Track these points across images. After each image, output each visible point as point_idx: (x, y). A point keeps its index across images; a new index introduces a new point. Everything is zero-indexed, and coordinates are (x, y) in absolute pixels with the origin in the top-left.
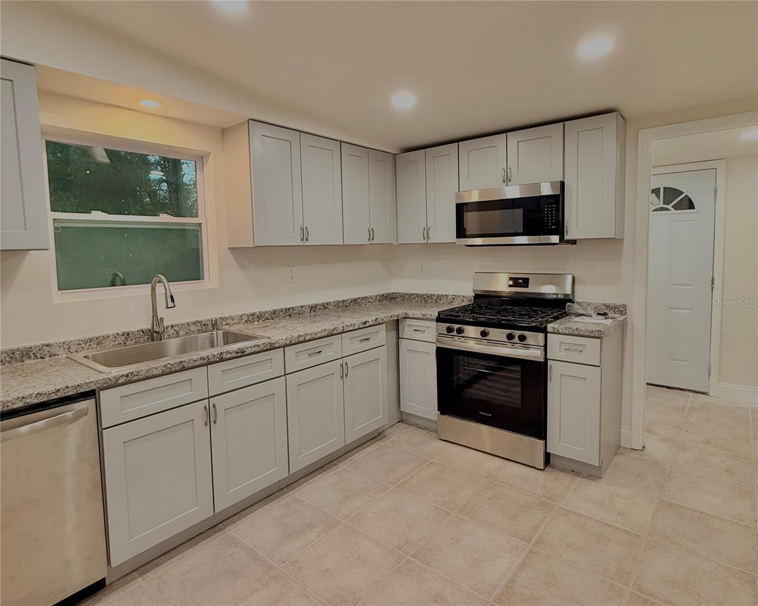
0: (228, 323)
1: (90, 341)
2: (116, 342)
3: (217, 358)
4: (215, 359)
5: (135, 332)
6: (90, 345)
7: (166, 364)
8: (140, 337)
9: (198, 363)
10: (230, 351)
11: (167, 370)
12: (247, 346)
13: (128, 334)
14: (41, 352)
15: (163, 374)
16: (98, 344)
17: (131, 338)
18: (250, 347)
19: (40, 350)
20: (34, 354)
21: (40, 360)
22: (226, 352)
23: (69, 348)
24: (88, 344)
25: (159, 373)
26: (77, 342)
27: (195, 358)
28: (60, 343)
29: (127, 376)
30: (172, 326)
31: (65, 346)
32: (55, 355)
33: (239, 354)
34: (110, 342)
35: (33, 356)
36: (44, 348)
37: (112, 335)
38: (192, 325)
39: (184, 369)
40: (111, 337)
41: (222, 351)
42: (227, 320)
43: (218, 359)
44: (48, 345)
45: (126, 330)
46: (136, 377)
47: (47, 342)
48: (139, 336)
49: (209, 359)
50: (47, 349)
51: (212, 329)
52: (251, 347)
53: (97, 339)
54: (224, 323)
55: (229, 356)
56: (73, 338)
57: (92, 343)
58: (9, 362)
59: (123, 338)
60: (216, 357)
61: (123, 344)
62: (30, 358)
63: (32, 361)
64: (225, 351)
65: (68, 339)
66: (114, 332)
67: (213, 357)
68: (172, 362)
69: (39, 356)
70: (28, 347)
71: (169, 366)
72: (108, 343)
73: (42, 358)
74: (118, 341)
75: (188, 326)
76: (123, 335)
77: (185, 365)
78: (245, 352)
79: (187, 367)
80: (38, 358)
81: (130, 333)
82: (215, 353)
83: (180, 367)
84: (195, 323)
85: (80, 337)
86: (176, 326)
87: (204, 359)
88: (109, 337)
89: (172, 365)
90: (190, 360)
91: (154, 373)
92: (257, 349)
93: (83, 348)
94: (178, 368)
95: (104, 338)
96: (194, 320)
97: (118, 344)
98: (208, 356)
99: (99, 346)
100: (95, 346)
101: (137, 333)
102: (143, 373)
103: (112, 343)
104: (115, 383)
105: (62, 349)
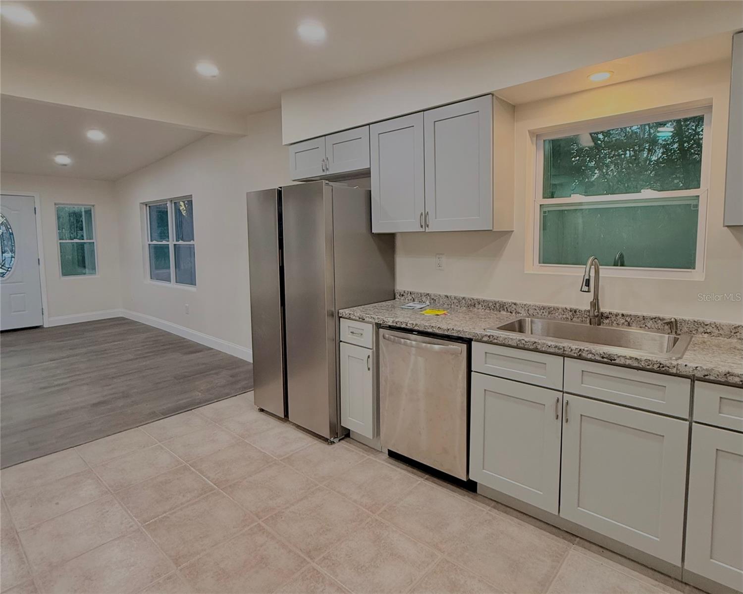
0: (708, 331)
1: (544, 309)
2: (564, 316)
3: (574, 353)
4: (572, 354)
5: (582, 311)
6: (543, 313)
7: (521, 339)
8: (587, 318)
9: (552, 350)
10: (593, 351)
11: (521, 345)
12: (619, 355)
13: (575, 312)
14: (511, 308)
15: (517, 347)
16: (549, 313)
17: (577, 316)
18: (623, 357)
19: (510, 306)
20: (507, 308)
21: (509, 313)
22: (587, 351)
23: (528, 310)
24: (542, 311)
25: (513, 344)
26: (534, 307)
27: (550, 343)
28: (523, 304)
29: (489, 337)
30: (623, 315)
31: (525, 308)
32: (519, 313)
33: (605, 360)
34: (559, 315)
35: (506, 310)
36: (513, 305)
37: (562, 308)
38: (649, 320)
39: (536, 350)
40: (560, 310)
41: (582, 348)
42: (707, 327)
43: (575, 355)
44: (515, 304)
45: (574, 307)
46: (495, 341)
47: (514, 301)
48: (586, 316)
49: (564, 351)
50: (514, 306)
51: (670, 332)
52: (625, 357)
53: (549, 308)
54: (701, 330)
55: (590, 356)
56: (532, 303)
57: (544, 311)
58: (493, 310)
59: (571, 313)
60: (574, 351)
61: (570, 319)
62: (504, 310)
63: (505, 313)
64: (586, 349)
65: (528, 303)
66: (564, 306)
67: (570, 350)
68: (526, 339)
69: (509, 310)
70: (504, 302)
71: (523, 342)
72: (557, 314)
73: (511, 312)
74: (566, 315)
75: (644, 319)
76: (571, 311)
77: (539, 347)
78: (615, 360)
79: (541, 349)
80: (508, 312)
81: (578, 311)
82: (574, 347)
83: (533, 347)
84: (655, 318)
85: (537, 304)
86: (627, 316)
87: (559, 349)
88: (558, 310)
89: (526, 342)
90: (544, 344)
91: (510, 343)
92: (635, 364)
93: (538, 313)
94: (531, 347)
95: (554, 308)
96: (654, 315)
97: (566, 318)
98: (564, 347)
99: (550, 315)
100: (546, 314)
101: (583, 312)
102: (501, 339)
103: (561, 316)
104: (481, 339)
105: (523, 309)
